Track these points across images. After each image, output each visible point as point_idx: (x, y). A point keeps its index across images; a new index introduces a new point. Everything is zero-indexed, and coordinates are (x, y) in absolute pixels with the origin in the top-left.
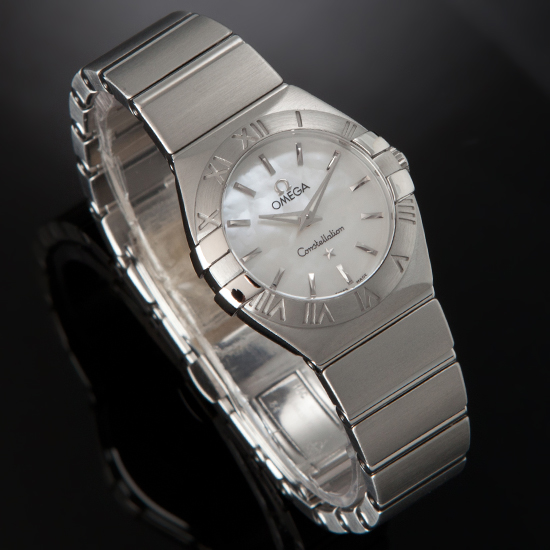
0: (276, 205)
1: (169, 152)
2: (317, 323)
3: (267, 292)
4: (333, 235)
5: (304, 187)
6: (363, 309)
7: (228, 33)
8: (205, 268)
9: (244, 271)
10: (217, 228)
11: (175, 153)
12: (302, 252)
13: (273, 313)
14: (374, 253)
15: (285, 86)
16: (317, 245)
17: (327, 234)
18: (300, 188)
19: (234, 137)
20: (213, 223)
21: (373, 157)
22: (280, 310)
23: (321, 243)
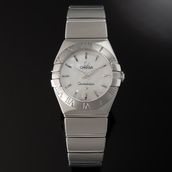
0: (81, 68)
4: (90, 84)
5: (92, 67)
7: (104, 17)
10: (60, 63)
12: (79, 84)
13: (59, 94)
14: (98, 96)
15: (107, 39)
16: (84, 84)
17: (89, 83)
19: (81, 43)
21: (113, 71)
23: (86, 84)
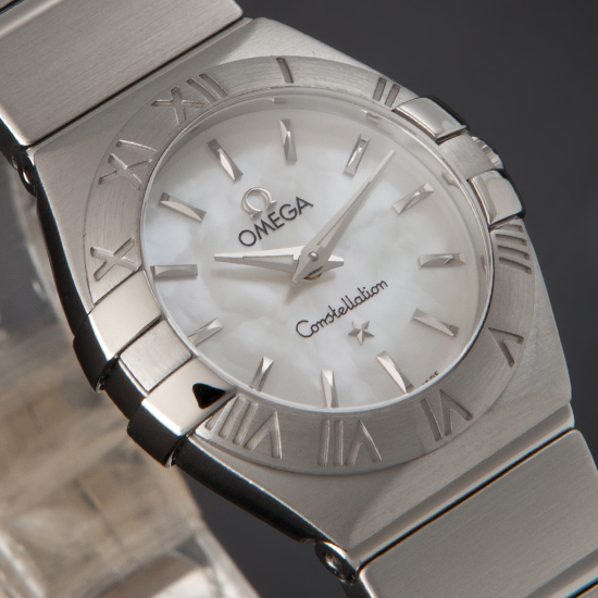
0: (248, 238)
1: (22, 141)
2: (346, 463)
3: (242, 397)
4: (365, 296)
5: (302, 204)
6: (438, 438)
8: (109, 356)
9: (192, 357)
10: (134, 273)
11: (34, 144)
12: (305, 329)
13: (255, 443)
15: (247, 21)
16: (334, 315)
17: (353, 294)
18: (294, 205)
19: (155, 104)
20: (124, 265)
22: (271, 437)
23: (342, 312)
